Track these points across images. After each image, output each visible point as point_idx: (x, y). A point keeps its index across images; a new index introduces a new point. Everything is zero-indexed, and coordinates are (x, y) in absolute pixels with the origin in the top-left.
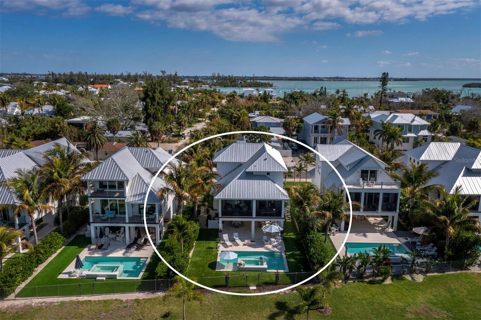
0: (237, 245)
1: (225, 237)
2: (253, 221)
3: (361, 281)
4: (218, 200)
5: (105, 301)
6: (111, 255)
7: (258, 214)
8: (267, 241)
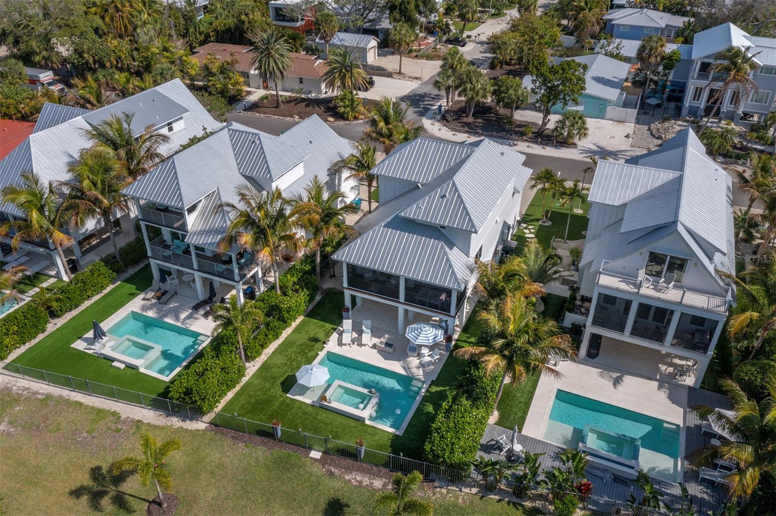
0: (361, 344)
1: (347, 324)
2: (401, 307)
3: (515, 504)
5: (99, 411)
7: (410, 300)
8: (414, 350)
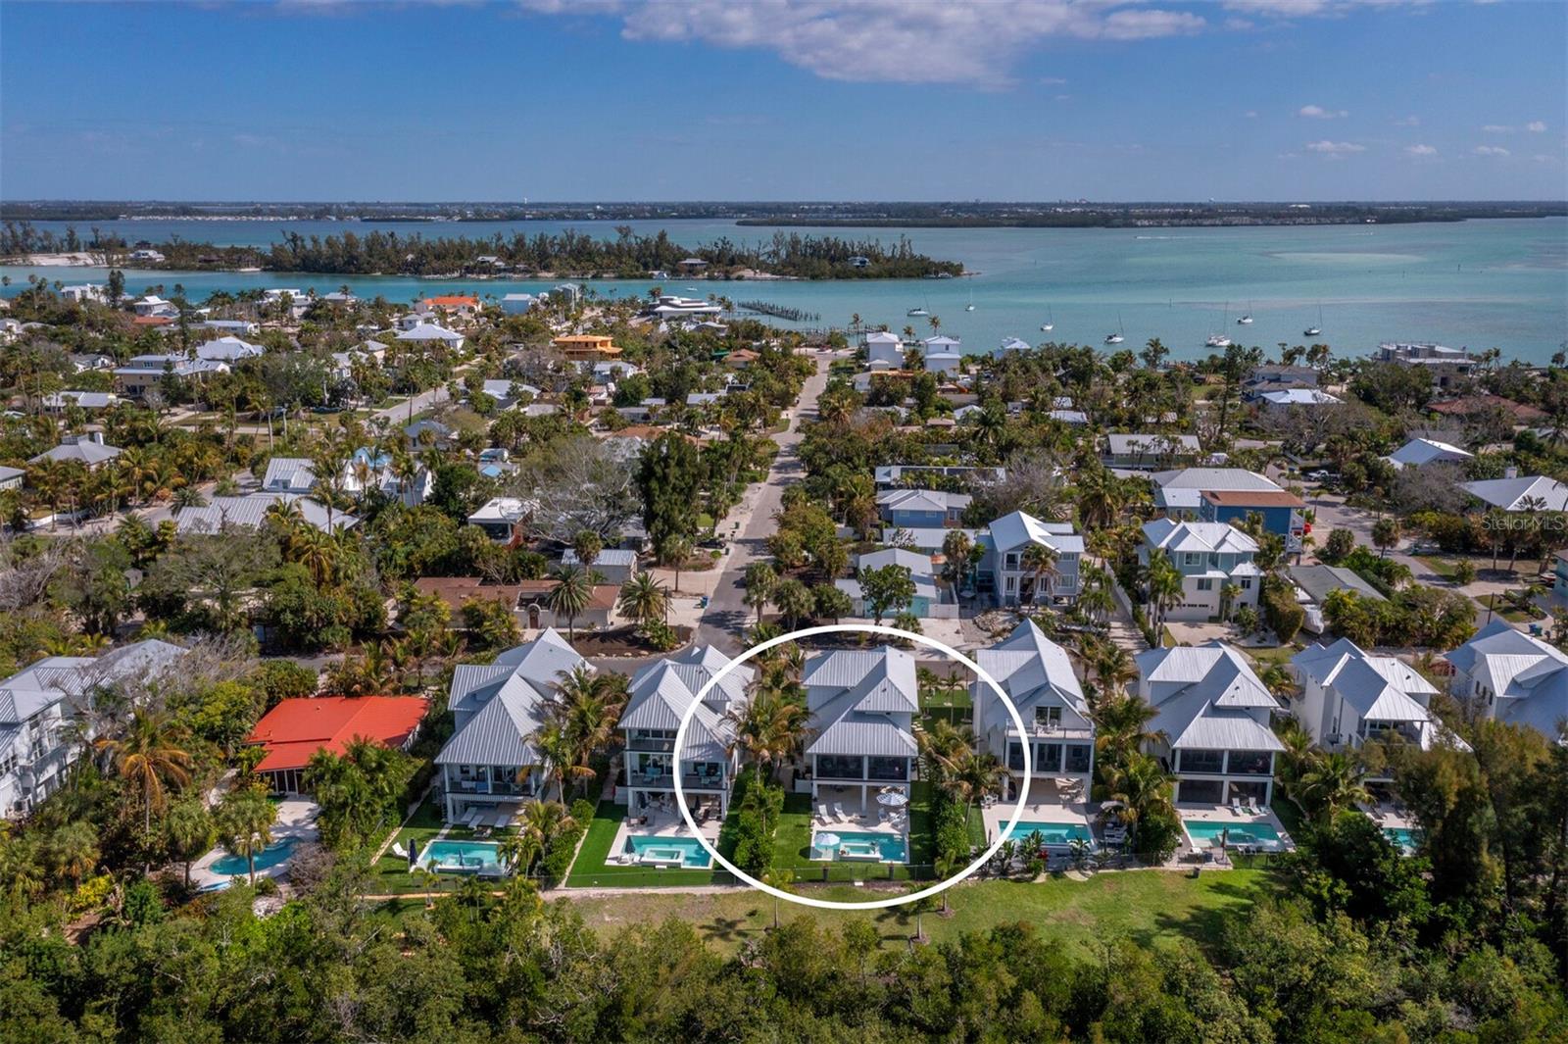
0: (839, 821)
1: (823, 809)
2: (865, 785)
4: (811, 755)
6: (659, 834)
7: (872, 776)
8: (884, 817)
